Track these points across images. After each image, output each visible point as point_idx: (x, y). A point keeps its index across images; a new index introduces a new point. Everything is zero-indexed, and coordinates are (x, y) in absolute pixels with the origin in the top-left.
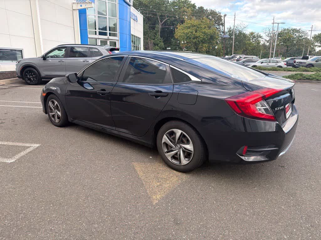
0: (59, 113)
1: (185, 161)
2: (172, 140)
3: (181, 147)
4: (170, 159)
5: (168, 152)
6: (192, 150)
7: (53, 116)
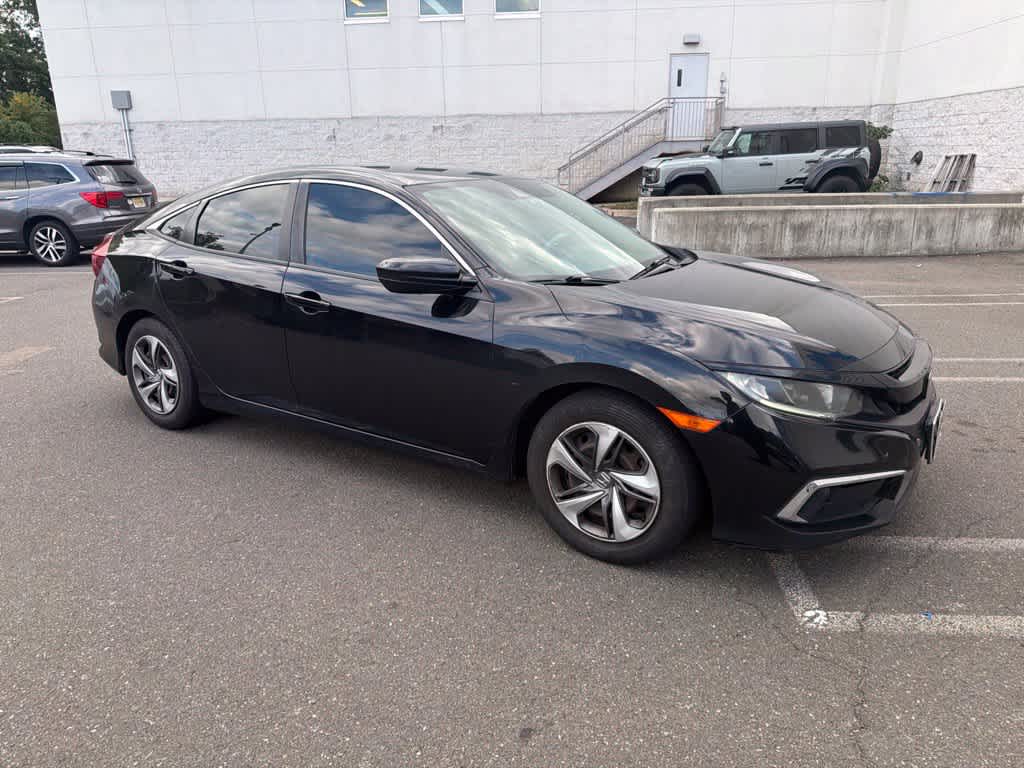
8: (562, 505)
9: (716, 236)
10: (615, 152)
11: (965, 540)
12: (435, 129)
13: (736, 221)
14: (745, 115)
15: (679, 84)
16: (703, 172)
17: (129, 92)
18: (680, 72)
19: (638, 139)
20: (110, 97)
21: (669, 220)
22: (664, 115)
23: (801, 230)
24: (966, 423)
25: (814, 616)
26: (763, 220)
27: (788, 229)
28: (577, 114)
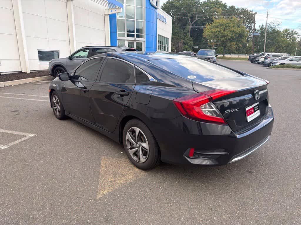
0: (59, 108)
1: (143, 159)
2: (133, 137)
3: (140, 145)
4: (132, 155)
5: (131, 149)
6: (148, 148)
7: (56, 109)
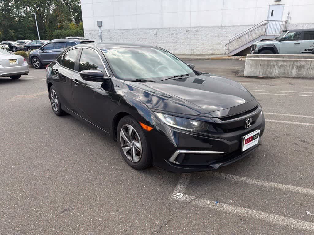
8: (124, 149)
9: (267, 69)
10: (246, 39)
11: (258, 180)
12: (187, 31)
13: (275, 63)
14: (297, 26)
15: (272, 15)
16: (273, 46)
17: (101, 21)
18: (272, 11)
19: (255, 35)
20: (96, 22)
21: (251, 62)
22: (265, 26)
23: (300, 68)
24: (302, 141)
25: (179, 195)
26: (285, 64)
27: (295, 67)
28: (234, 26)
